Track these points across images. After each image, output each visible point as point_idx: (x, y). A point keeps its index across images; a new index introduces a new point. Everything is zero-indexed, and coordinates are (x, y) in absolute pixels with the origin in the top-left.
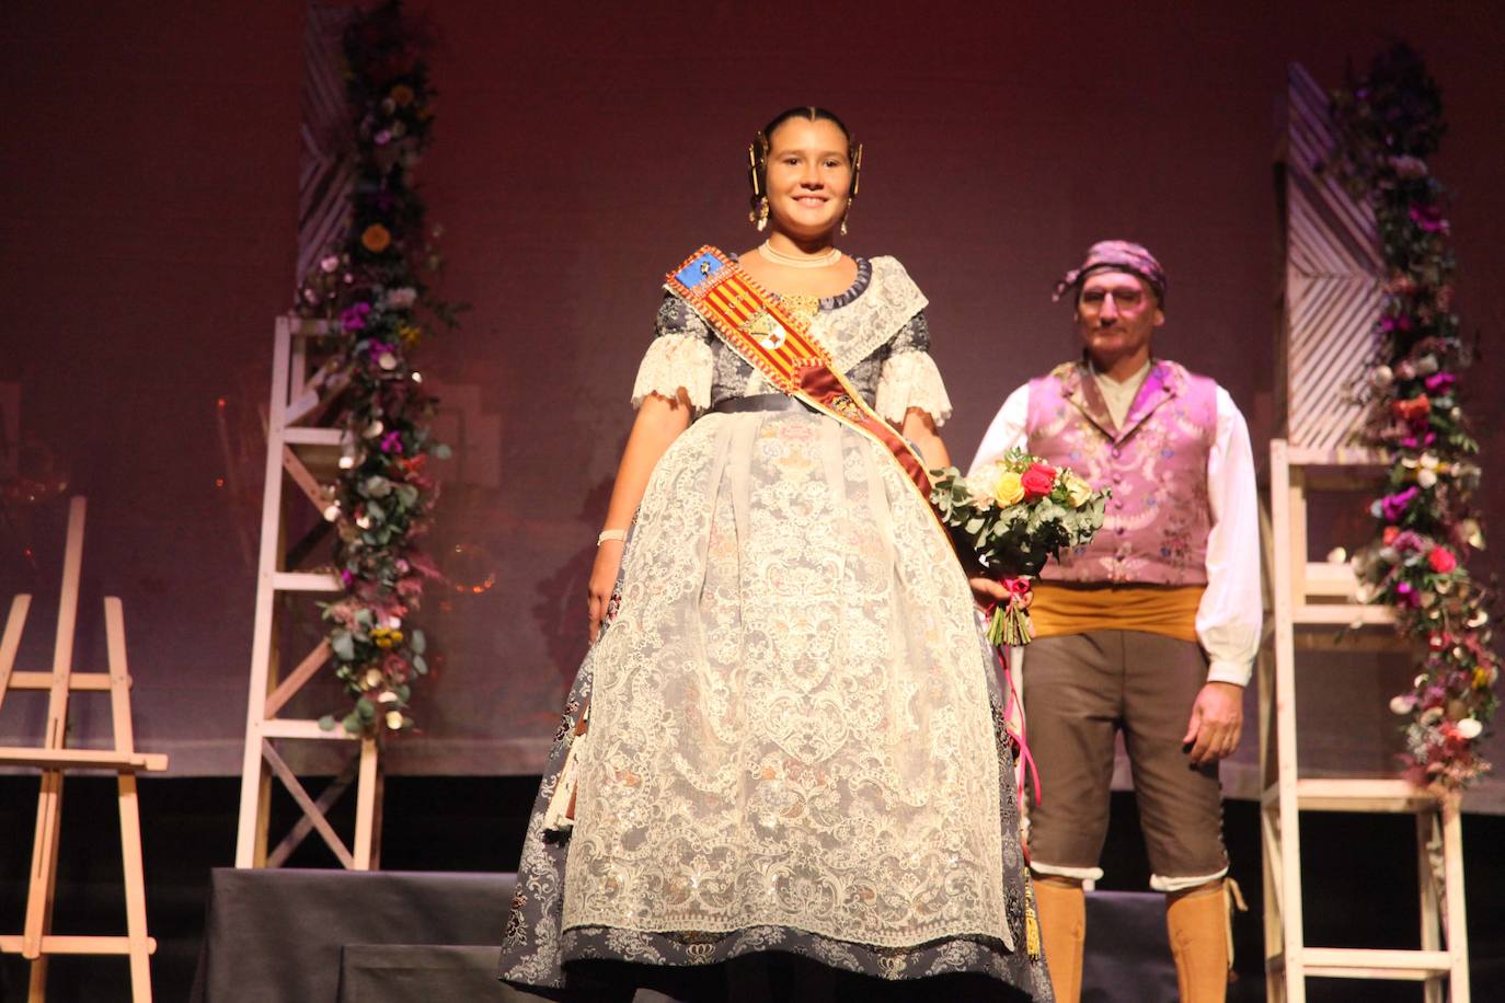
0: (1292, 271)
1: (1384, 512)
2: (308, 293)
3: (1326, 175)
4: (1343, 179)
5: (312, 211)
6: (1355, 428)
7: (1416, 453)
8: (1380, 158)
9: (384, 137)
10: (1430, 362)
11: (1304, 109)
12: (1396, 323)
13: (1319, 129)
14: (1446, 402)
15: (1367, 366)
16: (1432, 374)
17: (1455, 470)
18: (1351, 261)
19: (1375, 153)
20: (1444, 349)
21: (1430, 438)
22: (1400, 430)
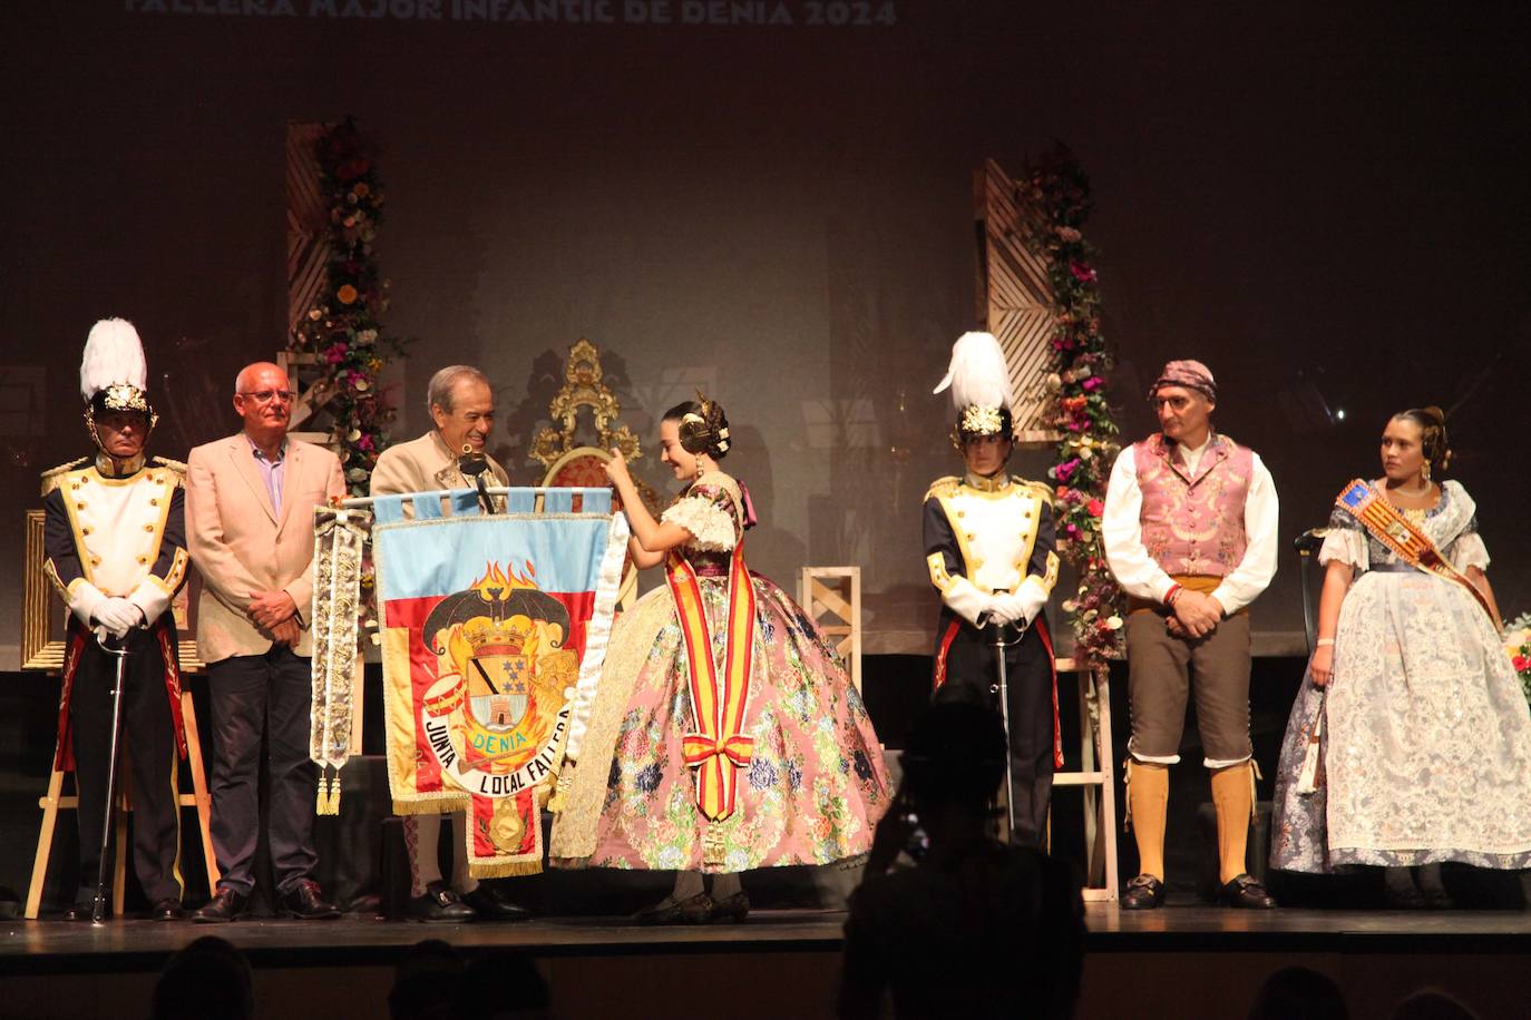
0: (991, 306)
1: (1057, 475)
2: (300, 335)
3: (1013, 238)
4: (1024, 240)
5: (297, 275)
6: (1036, 415)
7: (1077, 435)
8: (1049, 227)
9: (350, 222)
10: (1086, 371)
11: (996, 191)
12: (1062, 344)
13: (1008, 206)
14: (1097, 398)
15: (1044, 371)
16: (1088, 379)
17: (1104, 445)
18: (1031, 298)
19: (1046, 222)
20: (1094, 360)
21: (1087, 424)
22: (1067, 419)
